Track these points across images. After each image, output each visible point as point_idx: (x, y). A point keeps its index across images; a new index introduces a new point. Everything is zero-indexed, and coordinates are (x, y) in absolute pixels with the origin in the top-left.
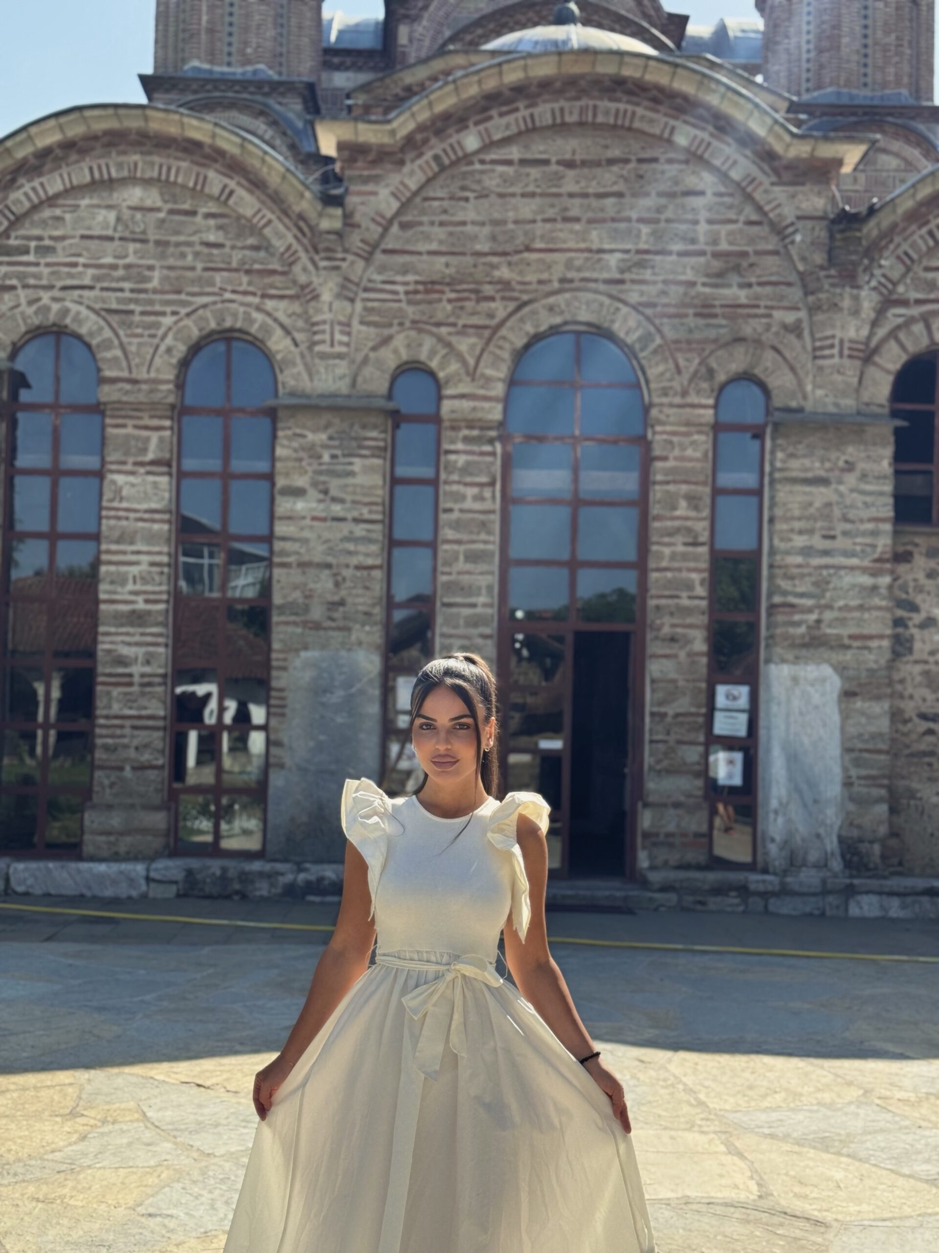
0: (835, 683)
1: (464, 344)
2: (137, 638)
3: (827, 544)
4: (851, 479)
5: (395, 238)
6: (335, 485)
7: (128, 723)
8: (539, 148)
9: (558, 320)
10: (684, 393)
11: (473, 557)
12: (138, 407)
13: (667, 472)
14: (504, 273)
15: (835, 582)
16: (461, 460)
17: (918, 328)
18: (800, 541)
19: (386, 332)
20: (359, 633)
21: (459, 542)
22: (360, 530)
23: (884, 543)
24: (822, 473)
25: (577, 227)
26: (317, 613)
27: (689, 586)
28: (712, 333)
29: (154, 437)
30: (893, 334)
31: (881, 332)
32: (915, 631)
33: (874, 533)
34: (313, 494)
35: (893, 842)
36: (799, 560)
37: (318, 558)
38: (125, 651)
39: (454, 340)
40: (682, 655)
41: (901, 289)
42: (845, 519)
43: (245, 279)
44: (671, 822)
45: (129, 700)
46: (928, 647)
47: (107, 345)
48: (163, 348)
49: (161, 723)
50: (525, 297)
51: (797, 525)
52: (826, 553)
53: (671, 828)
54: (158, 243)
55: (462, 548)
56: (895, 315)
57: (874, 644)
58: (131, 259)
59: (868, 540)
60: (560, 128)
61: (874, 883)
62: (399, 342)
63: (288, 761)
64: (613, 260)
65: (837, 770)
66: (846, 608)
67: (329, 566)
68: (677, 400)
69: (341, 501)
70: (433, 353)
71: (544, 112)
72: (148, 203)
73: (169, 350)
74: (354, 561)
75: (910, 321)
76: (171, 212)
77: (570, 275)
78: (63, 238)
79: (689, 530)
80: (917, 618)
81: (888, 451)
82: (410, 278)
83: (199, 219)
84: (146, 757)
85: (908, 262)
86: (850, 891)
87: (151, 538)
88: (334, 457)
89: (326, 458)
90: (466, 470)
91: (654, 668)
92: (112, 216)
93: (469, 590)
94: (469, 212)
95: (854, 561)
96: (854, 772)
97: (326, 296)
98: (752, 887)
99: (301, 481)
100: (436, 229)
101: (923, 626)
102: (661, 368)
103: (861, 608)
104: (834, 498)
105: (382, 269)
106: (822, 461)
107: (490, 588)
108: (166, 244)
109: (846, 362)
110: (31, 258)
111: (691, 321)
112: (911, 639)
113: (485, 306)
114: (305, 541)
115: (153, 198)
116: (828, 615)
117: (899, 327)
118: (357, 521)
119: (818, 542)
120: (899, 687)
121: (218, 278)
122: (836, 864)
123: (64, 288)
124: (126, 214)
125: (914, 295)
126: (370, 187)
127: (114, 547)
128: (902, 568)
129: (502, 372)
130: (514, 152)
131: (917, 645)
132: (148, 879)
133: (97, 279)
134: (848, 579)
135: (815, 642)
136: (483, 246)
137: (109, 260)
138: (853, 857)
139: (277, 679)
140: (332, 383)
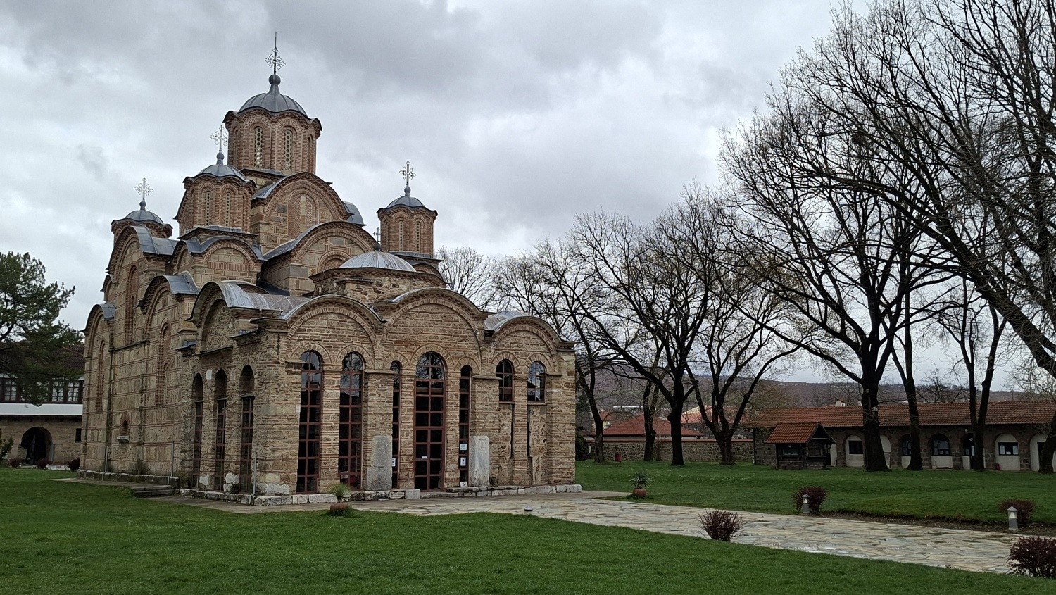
0: (488, 440)
1: (407, 356)
2: (331, 434)
3: (486, 407)
6: (382, 393)
7: (328, 456)
8: (424, 309)
9: (428, 351)
10: (455, 370)
11: (409, 410)
12: (332, 372)
13: (451, 389)
14: (416, 339)
15: (488, 416)
16: (406, 385)
17: (501, 355)
19: (390, 353)
20: (387, 431)
22: (388, 404)
23: (497, 406)
24: (485, 391)
25: (432, 328)
26: (378, 426)
28: (460, 355)
29: (337, 379)
31: (495, 356)
33: (495, 404)
35: (499, 478)
38: (329, 437)
39: (405, 355)
41: (498, 346)
42: (490, 401)
43: (357, 339)
44: (450, 476)
45: (330, 450)
49: (337, 456)
50: (421, 345)
54: (337, 329)
56: (497, 353)
57: (495, 431)
58: (331, 333)
59: (494, 406)
62: (393, 356)
64: (440, 336)
65: (489, 461)
66: (490, 422)
67: (381, 414)
68: (453, 371)
69: (383, 397)
71: (426, 300)
72: (335, 319)
73: (340, 357)
77: (430, 340)
78: (315, 327)
81: (498, 385)
82: (396, 339)
84: (334, 465)
85: (500, 341)
86: (492, 490)
87: (336, 406)
88: (382, 386)
90: (407, 388)
91: (447, 438)
92: (326, 321)
93: (408, 419)
94: (410, 324)
95: (492, 411)
96: (492, 462)
97: (377, 344)
100: (402, 328)
101: (502, 426)
102: (449, 363)
103: (493, 422)
104: (488, 396)
105: (390, 337)
106: (485, 388)
108: (339, 329)
109: (489, 363)
110: (307, 332)
113: (412, 347)
114: (375, 408)
115: (336, 317)
116: (487, 424)
117: (498, 355)
118: (387, 402)
120: (499, 441)
121: (351, 338)
122: (489, 484)
123: (315, 340)
124: (330, 321)
125: (500, 348)
127: (326, 409)
128: (500, 412)
129: (416, 363)
130: (419, 309)
133: (322, 338)
134: (490, 415)
135: (484, 430)
136: (412, 332)
137: (326, 333)
138: (491, 482)
139: (369, 443)
140: (379, 365)
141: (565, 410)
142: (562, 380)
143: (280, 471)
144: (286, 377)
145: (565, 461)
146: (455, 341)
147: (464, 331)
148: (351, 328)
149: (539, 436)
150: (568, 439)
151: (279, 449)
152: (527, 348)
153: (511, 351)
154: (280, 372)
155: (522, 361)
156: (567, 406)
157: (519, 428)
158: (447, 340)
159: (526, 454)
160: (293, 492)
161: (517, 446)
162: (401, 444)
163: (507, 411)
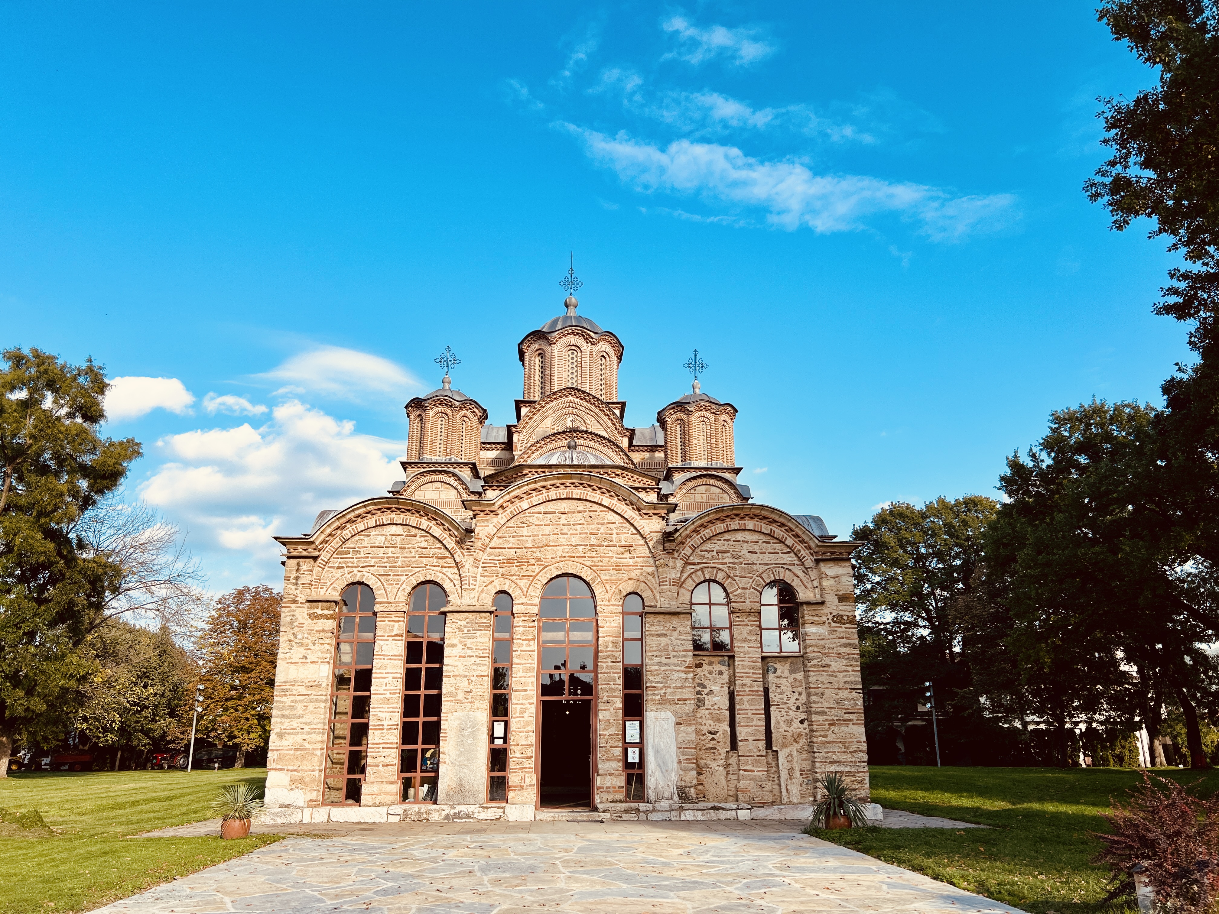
0: (673, 720)
1: (523, 583)
2: (387, 710)
3: (667, 661)
4: (675, 634)
5: (495, 542)
6: (469, 642)
7: (381, 746)
8: (550, 506)
9: (560, 573)
10: (609, 601)
11: (528, 670)
12: (390, 613)
13: (605, 632)
14: (539, 554)
15: (671, 677)
16: (521, 630)
17: (700, 573)
18: (656, 660)
19: (491, 579)
20: (478, 704)
21: (520, 664)
22: (480, 661)
23: (690, 660)
24: (664, 632)
25: (566, 536)
26: (461, 696)
27: (614, 680)
28: (620, 576)
29: (397, 624)
30: (690, 576)
31: (685, 575)
32: (705, 696)
33: (685, 656)
34: (460, 646)
35: (700, 787)
36: (656, 668)
37: (462, 673)
38: (381, 715)
39: (518, 581)
40: (612, 709)
41: (691, 558)
42: (674, 651)
43: (435, 560)
44: (609, 782)
45: (382, 736)
46: (711, 703)
47: (379, 589)
48: (401, 589)
49: (395, 746)
50: (546, 564)
51: (655, 653)
52: (667, 665)
53: (608, 785)
54: (401, 548)
55: (521, 666)
56: (689, 569)
57: (688, 702)
58: (390, 555)
59: (684, 659)
61: (690, 806)
62: (496, 583)
63: (447, 761)
64: (581, 549)
65: (675, 757)
66: (676, 688)
67: (466, 676)
68: (607, 603)
69: (472, 649)
70: (510, 586)
72: (398, 533)
73: (404, 589)
74: (476, 674)
75: (697, 570)
76: (407, 536)
77: (564, 555)
78: (363, 547)
79: (613, 656)
80: (706, 691)
81: (689, 623)
82: (501, 558)
83: (417, 538)
84: (388, 761)
85: (693, 548)
86: (681, 809)
88: (469, 631)
89: (466, 631)
90: (523, 634)
91: (601, 715)
92: (383, 538)
93: (524, 684)
94: (524, 532)
95: (678, 668)
96: (681, 757)
97: (467, 566)
98: (641, 809)
99: (455, 641)
100: (511, 539)
101: (708, 694)
102: (600, 590)
103: (682, 687)
104: (669, 642)
105: (490, 555)
106: (664, 626)
107: (532, 683)
108: (404, 548)
109: (672, 587)
110: (350, 556)
111: (612, 572)
112: (704, 700)
113: (530, 568)
114: (457, 666)
115: (400, 530)
116: (669, 690)
117: (692, 573)
118: (478, 657)
119: (664, 661)
120: (700, 720)
121: (424, 560)
122: (676, 798)
123: (363, 567)
124: (389, 537)
125: (696, 561)
126: (486, 524)
127: (378, 671)
128: (699, 670)
129: (538, 594)
130: (542, 508)
131: (706, 702)
132: (388, 814)
133: (376, 562)
134: (676, 675)
135: (664, 702)
136: (530, 545)
137: (382, 555)
138: (683, 794)
139: (444, 725)
140: (469, 600)
141: (836, 665)
142: (826, 611)
143: (291, 768)
144: (306, 623)
145: (843, 758)
146: (610, 554)
147: (628, 537)
148: (424, 544)
149: (791, 713)
150: (847, 716)
151: (289, 733)
152: (753, 558)
153: (720, 566)
154: (298, 616)
155: (743, 583)
156: (839, 655)
157: (746, 699)
158: (594, 554)
159: (762, 744)
160: (312, 804)
161: (742, 732)
162: (513, 727)
163: (717, 667)
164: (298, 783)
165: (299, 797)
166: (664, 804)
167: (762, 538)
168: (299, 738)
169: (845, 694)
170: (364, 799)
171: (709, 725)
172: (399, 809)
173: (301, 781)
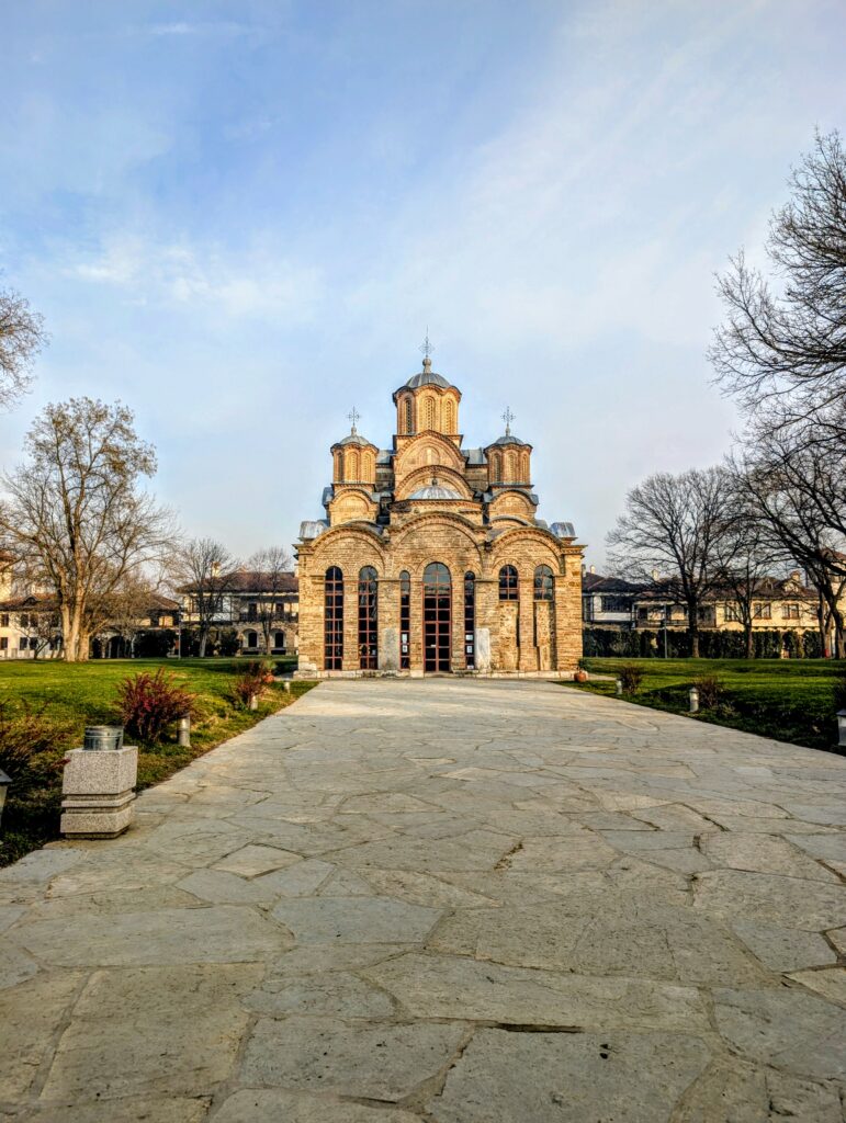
1: (414, 567)
4: (490, 592)
5: (400, 546)
6: (389, 596)
7: (350, 644)
10: (458, 575)
11: (418, 609)
12: (350, 581)
13: (457, 591)
14: (422, 552)
15: (488, 612)
16: (414, 589)
18: (481, 605)
19: (399, 565)
20: (395, 625)
21: (414, 606)
23: (497, 604)
25: (436, 543)
26: (388, 621)
27: (461, 614)
28: (463, 563)
29: (354, 587)
30: (499, 563)
31: (496, 563)
34: (385, 598)
35: (501, 663)
36: (481, 608)
37: (386, 610)
38: (350, 629)
39: (412, 566)
40: (459, 627)
42: (490, 599)
44: (458, 660)
45: (351, 639)
47: (344, 570)
48: (355, 570)
49: (356, 643)
50: (426, 557)
51: (480, 602)
52: (486, 606)
53: (458, 662)
54: (354, 549)
57: (496, 624)
58: (348, 553)
60: (431, 524)
61: (496, 671)
63: (382, 650)
64: (443, 549)
66: (490, 617)
68: (457, 577)
70: (408, 569)
71: (429, 521)
72: (352, 542)
73: (357, 570)
74: (393, 610)
75: (502, 560)
76: (356, 543)
78: (335, 549)
79: (460, 603)
81: (498, 586)
82: (403, 554)
83: (362, 544)
84: (353, 650)
85: (500, 549)
86: (492, 672)
87: (354, 607)
89: (388, 591)
90: (416, 592)
92: (344, 544)
93: (418, 615)
94: (415, 541)
95: (492, 608)
98: (473, 672)
99: (383, 595)
100: (408, 545)
103: (493, 617)
104: (487, 596)
105: (398, 553)
111: (459, 561)
113: (418, 559)
114: (384, 608)
115: (352, 540)
116: (487, 619)
118: (396, 603)
120: (501, 632)
121: (366, 555)
122: (490, 668)
124: (347, 544)
125: (502, 555)
126: (395, 537)
127: (346, 609)
128: (502, 609)
129: (422, 572)
132: (355, 673)
133: (342, 557)
134: (491, 611)
136: (417, 548)
137: (344, 553)
138: (493, 666)
139: (379, 634)
140: (388, 575)
141: (569, 606)
142: (567, 580)
143: (311, 654)
144: (311, 586)
145: (571, 650)
146: (458, 553)
147: (467, 543)
148: (365, 548)
149: (546, 629)
150: (573, 631)
152: (531, 554)
153: (513, 558)
154: (306, 583)
155: (525, 565)
156: (573, 602)
157: (525, 622)
158: (450, 552)
159: (532, 644)
160: (319, 669)
161: (522, 638)
162: (411, 635)
163: (511, 608)
164: (313, 660)
165: (314, 666)
166: (484, 670)
167: (535, 543)
168: (312, 640)
169: (572, 620)
170: (344, 667)
171: (506, 634)
172: (361, 672)
173: (315, 659)
